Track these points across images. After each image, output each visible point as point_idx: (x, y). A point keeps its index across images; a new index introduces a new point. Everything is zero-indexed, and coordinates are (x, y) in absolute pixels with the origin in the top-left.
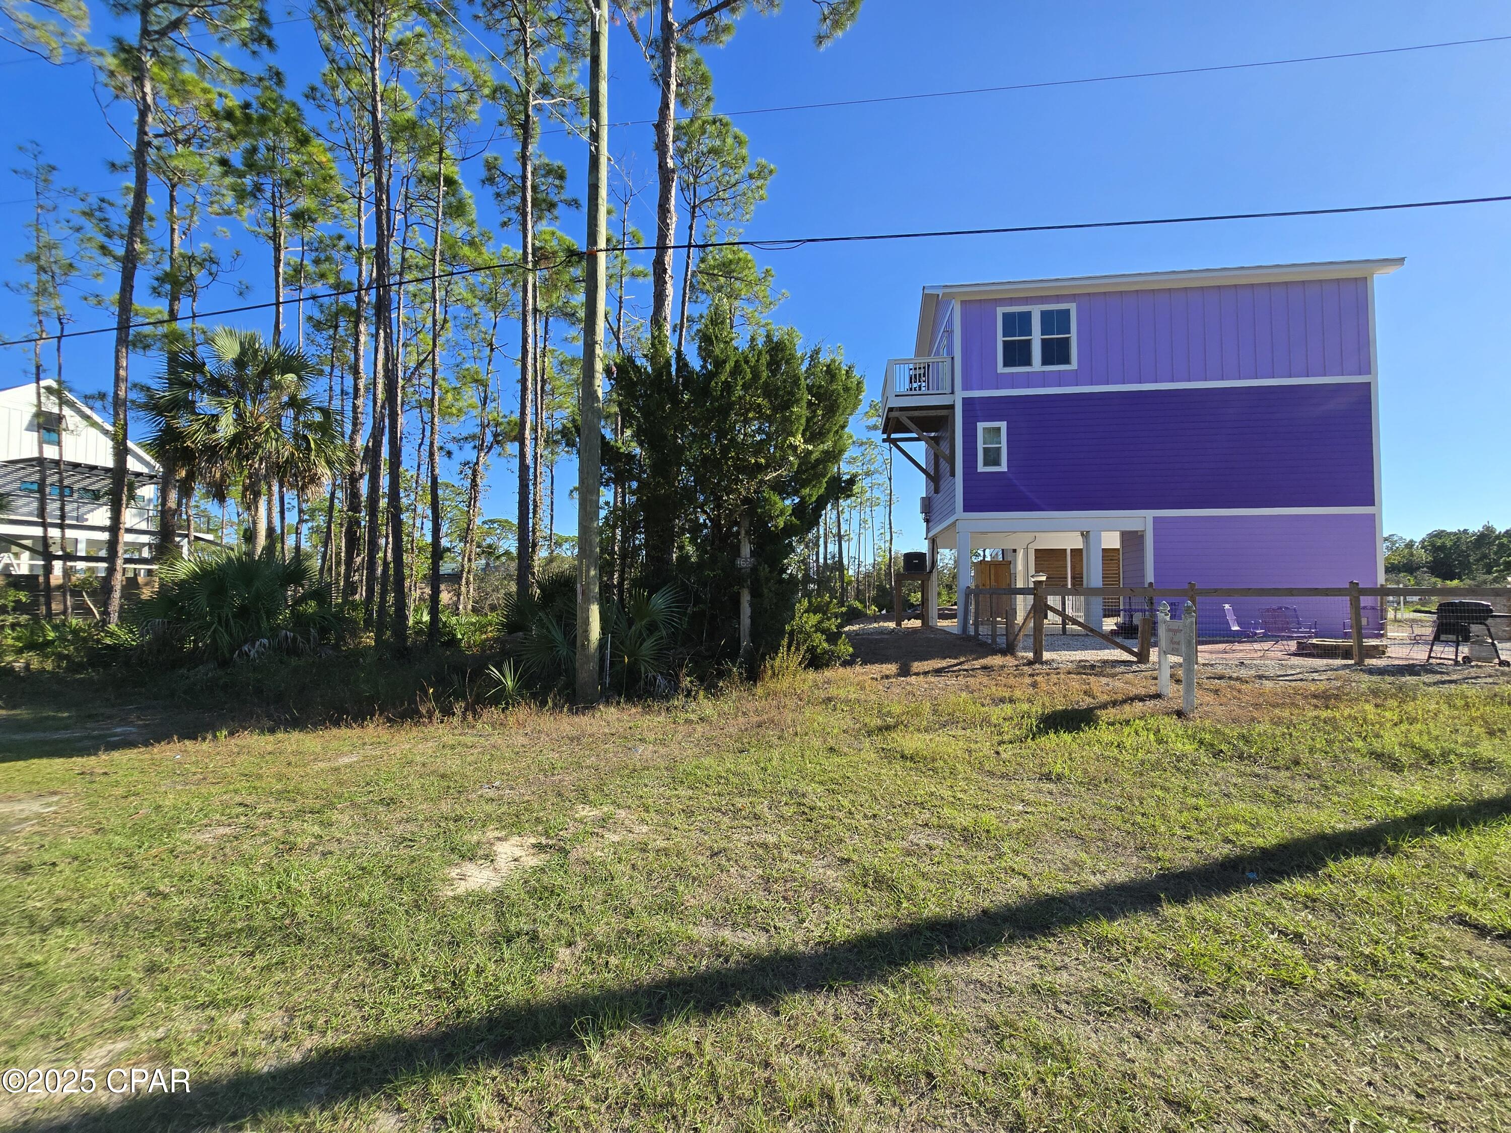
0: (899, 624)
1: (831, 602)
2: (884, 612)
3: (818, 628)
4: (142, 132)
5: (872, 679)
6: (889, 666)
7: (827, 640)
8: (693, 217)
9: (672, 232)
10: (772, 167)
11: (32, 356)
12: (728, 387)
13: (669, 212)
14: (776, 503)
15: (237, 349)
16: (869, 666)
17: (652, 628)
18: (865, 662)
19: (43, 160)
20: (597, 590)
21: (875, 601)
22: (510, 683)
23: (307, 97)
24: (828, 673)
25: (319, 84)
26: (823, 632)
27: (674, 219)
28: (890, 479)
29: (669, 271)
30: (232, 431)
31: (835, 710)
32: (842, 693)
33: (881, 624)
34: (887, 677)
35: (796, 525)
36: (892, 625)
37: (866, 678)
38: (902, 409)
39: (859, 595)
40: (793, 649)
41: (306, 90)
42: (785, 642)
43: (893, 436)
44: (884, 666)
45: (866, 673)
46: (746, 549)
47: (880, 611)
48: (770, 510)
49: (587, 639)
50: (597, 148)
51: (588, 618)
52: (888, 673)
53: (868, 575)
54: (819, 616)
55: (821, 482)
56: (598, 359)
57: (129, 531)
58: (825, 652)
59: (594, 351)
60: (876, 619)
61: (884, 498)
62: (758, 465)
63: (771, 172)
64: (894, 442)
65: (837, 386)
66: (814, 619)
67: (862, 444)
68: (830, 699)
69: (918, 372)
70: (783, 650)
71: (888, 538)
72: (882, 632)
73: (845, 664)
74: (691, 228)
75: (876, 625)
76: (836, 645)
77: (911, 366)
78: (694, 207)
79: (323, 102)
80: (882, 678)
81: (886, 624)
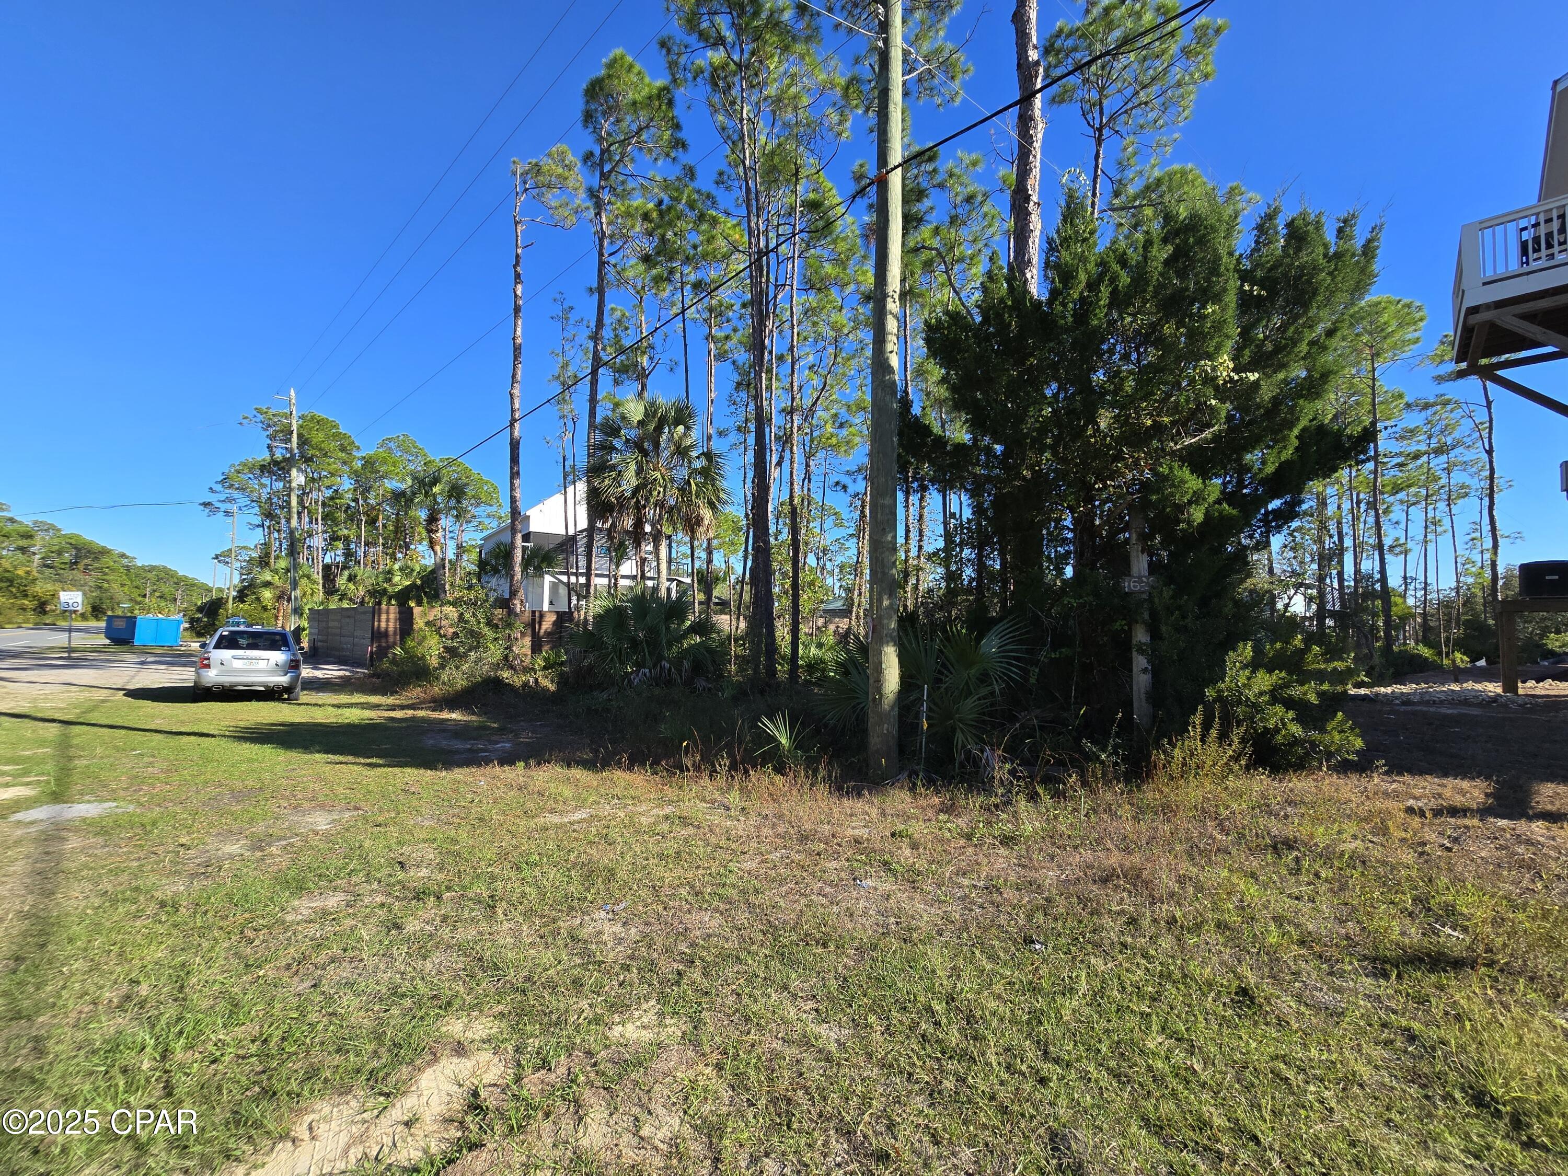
0: (1511, 687)
1: (1308, 649)
2: (1482, 663)
3: (1276, 695)
4: (601, 254)
5: (1410, 810)
6: (1465, 784)
7: (1298, 720)
8: (1099, 142)
9: (1037, 145)
10: (1220, 22)
11: (561, 450)
12: (1085, 308)
13: (1032, 118)
14: (1183, 482)
15: (642, 410)
16: (1407, 778)
17: (984, 679)
18: (1397, 768)
19: (566, 306)
20: (893, 625)
21: (1461, 645)
22: (784, 741)
23: (717, 183)
24: (1299, 784)
25: (725, 167)
26: (1289, 704)
27: (1040, 126)
28: (1490, 452)
29: (1035, 198)
30: (634, 482)
31: (1296, 871)
32: (1321, 836)
33: (1469, 685)
34: (1454, 811)
35: (1231, 518)
36: (1494, 688)
37: (1390, 804)
38: (1500, 304)
39: (1427, 635)
40: (1214, 733)
41: (715, 176)
42: (1197, 719)
43: (1484, 361)
44: (1451, 782)
45: (1396, 795)
46: (1140, 564)
47: (1473, 661)
48: (1172, 494)
49: (879, 690)
50: (886, 41)
51: (881, 663)
52: (1458, 801)
53: (1446, 605)
54: (1280, 675)
55: (1285, 438)
56: (890, 317)
57: (597, 575)
58: (1295, 742)
59: (884, 306)
60: (1458, 675)
61: (1478, 483)
62: (1158, 428)
63: (1218, 31)
64: (1488, 373)
65: (1312, 255)
66: (1264, 681)
67: (1426, 406)
68: (1290, 844)
69: (1543, 230)
70: (1195, 732)
71: (1488, 543)
72: (1464, 700)
73: (1344, 768)
74: (1097, 157)
75: (1455, 687)
76: (1323, 730)
77: (1523, 223)
78: (1100, 130)
79: (730, 183)
80: (1437, 813)
81: (1478, 687)
